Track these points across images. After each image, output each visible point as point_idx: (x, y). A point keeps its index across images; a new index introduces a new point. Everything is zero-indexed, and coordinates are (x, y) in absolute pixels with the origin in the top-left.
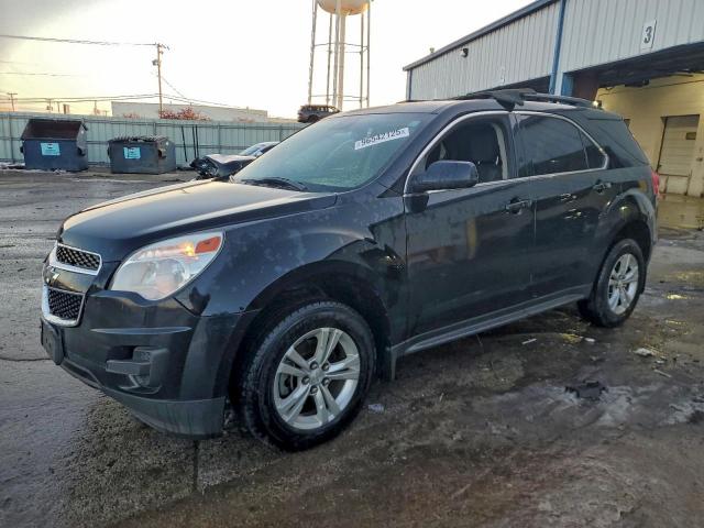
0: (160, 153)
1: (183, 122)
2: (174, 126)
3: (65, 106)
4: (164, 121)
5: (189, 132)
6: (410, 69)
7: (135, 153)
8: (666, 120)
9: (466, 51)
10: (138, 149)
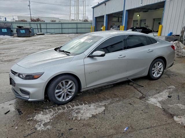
0: (30, 31)
1: (37, 22)
2: (35, 23)
3: (5, 18)
4: (32, 22)
5: (39, 25)
6: (93, 8)
7: (24, 31)
8: (154, 19)
9: (105, 4)
10: (24, 30)
